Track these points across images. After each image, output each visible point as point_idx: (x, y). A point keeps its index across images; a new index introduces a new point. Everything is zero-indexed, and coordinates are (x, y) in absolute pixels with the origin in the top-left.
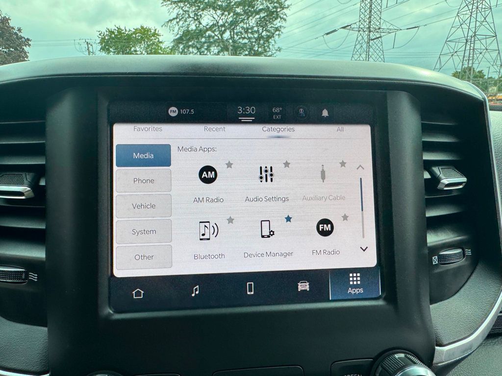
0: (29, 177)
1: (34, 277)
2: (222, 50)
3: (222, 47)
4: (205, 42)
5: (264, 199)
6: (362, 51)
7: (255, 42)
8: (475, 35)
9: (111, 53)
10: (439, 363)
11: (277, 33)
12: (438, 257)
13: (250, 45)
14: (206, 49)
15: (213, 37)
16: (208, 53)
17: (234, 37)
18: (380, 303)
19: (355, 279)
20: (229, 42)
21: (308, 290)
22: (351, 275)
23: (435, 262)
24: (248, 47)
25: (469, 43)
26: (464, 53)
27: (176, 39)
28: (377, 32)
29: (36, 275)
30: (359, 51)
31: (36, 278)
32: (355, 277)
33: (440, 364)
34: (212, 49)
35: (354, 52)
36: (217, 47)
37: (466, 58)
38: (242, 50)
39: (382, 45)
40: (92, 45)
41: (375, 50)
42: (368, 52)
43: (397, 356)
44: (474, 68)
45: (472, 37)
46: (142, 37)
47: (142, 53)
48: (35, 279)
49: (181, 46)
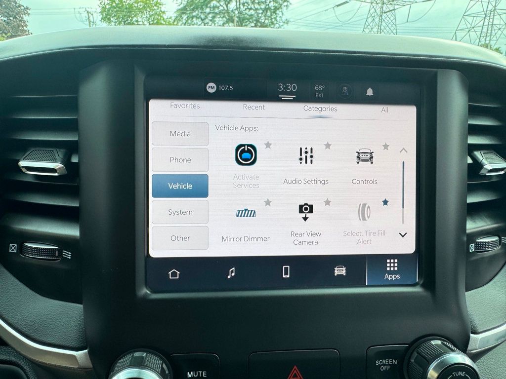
0: (60, 154)
1: (68, 255)
2: (227, 22)
3: (228, 17)
4: (209, 13)
5: (303, 181)
6: (374, 25)
7: (262, 14)
8: (495, 9)
9: (113, 24)
10: (472, 350)
11: (285, 4)
12: (475, 245)
13: (256, 16)
14: (211, 20)
15: (218, 8)
16: (213, 25)
17: (240, 8)
18: (417, 289)
19: (392, 265)
20: (234, 13)
21: (344, 275)
22: (388, 261)
23: (472, 250)
24: (254, 19)
25: (488, 18)
26: (482, 29)
27: (179, 9)
28: (391, 4)
29: (70, 253)
30: (371, 24)
31: (70, 256)
32: (392, 263)
33: (473, 352)
34: (217, 20)
35: (366, 26)
36: (222, 18)
37: (483, 35)
38: (248, 22)
39: (395, 18)
40: (92, 14)
41: (388, 24)
42: (380, 26)
43: (433, 342)
44: (491, 46)
45: (491, 11)
46: (144, 7)
47: (144, 24)
48: (68, 256)
49: (185, 17)
